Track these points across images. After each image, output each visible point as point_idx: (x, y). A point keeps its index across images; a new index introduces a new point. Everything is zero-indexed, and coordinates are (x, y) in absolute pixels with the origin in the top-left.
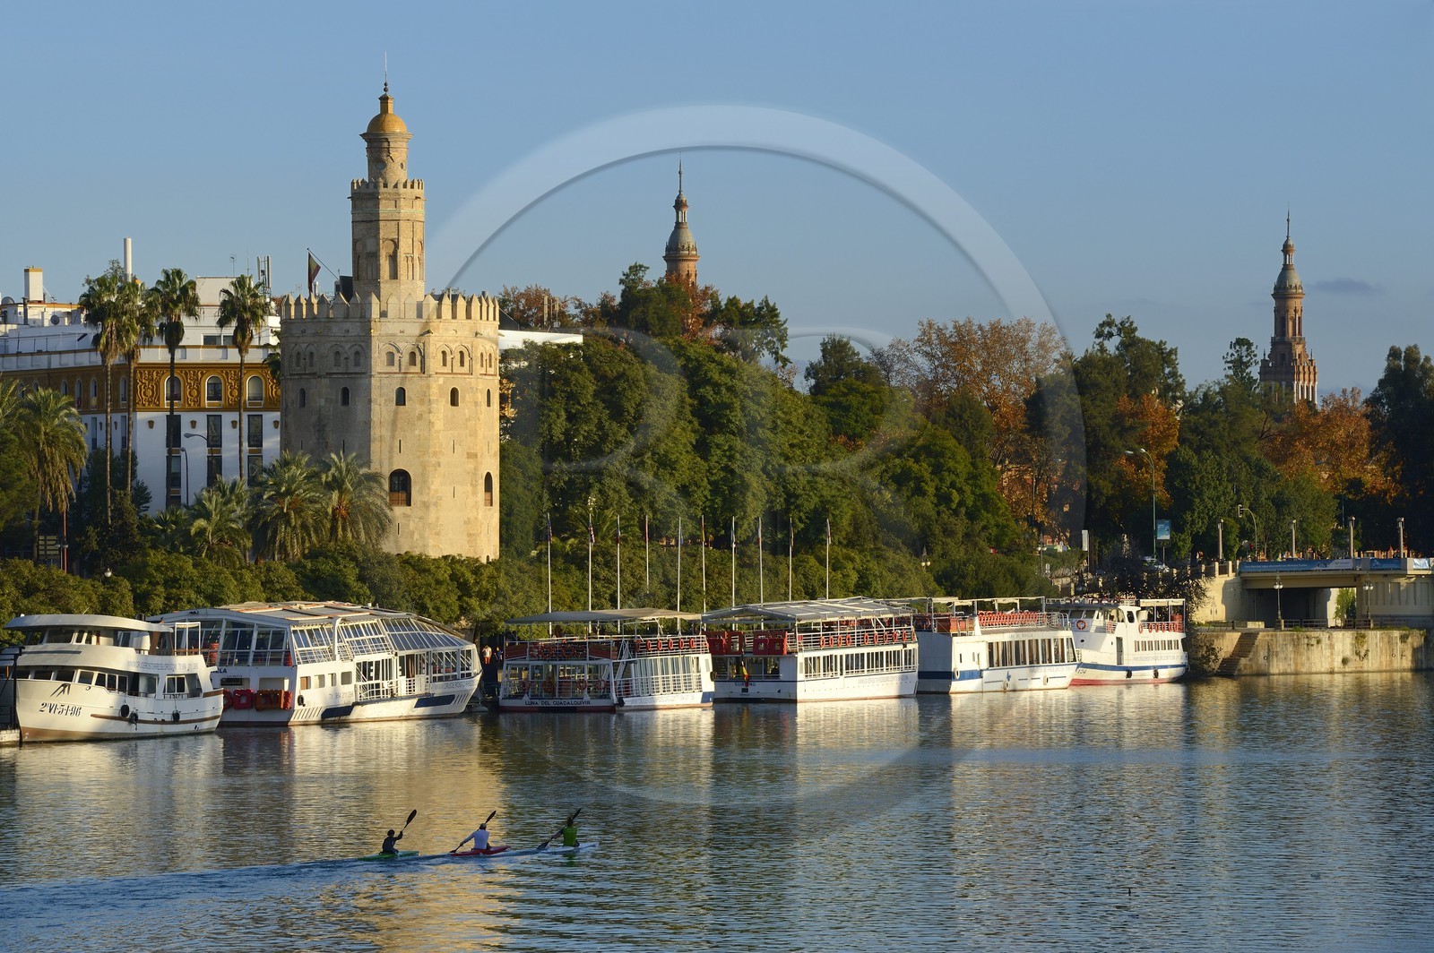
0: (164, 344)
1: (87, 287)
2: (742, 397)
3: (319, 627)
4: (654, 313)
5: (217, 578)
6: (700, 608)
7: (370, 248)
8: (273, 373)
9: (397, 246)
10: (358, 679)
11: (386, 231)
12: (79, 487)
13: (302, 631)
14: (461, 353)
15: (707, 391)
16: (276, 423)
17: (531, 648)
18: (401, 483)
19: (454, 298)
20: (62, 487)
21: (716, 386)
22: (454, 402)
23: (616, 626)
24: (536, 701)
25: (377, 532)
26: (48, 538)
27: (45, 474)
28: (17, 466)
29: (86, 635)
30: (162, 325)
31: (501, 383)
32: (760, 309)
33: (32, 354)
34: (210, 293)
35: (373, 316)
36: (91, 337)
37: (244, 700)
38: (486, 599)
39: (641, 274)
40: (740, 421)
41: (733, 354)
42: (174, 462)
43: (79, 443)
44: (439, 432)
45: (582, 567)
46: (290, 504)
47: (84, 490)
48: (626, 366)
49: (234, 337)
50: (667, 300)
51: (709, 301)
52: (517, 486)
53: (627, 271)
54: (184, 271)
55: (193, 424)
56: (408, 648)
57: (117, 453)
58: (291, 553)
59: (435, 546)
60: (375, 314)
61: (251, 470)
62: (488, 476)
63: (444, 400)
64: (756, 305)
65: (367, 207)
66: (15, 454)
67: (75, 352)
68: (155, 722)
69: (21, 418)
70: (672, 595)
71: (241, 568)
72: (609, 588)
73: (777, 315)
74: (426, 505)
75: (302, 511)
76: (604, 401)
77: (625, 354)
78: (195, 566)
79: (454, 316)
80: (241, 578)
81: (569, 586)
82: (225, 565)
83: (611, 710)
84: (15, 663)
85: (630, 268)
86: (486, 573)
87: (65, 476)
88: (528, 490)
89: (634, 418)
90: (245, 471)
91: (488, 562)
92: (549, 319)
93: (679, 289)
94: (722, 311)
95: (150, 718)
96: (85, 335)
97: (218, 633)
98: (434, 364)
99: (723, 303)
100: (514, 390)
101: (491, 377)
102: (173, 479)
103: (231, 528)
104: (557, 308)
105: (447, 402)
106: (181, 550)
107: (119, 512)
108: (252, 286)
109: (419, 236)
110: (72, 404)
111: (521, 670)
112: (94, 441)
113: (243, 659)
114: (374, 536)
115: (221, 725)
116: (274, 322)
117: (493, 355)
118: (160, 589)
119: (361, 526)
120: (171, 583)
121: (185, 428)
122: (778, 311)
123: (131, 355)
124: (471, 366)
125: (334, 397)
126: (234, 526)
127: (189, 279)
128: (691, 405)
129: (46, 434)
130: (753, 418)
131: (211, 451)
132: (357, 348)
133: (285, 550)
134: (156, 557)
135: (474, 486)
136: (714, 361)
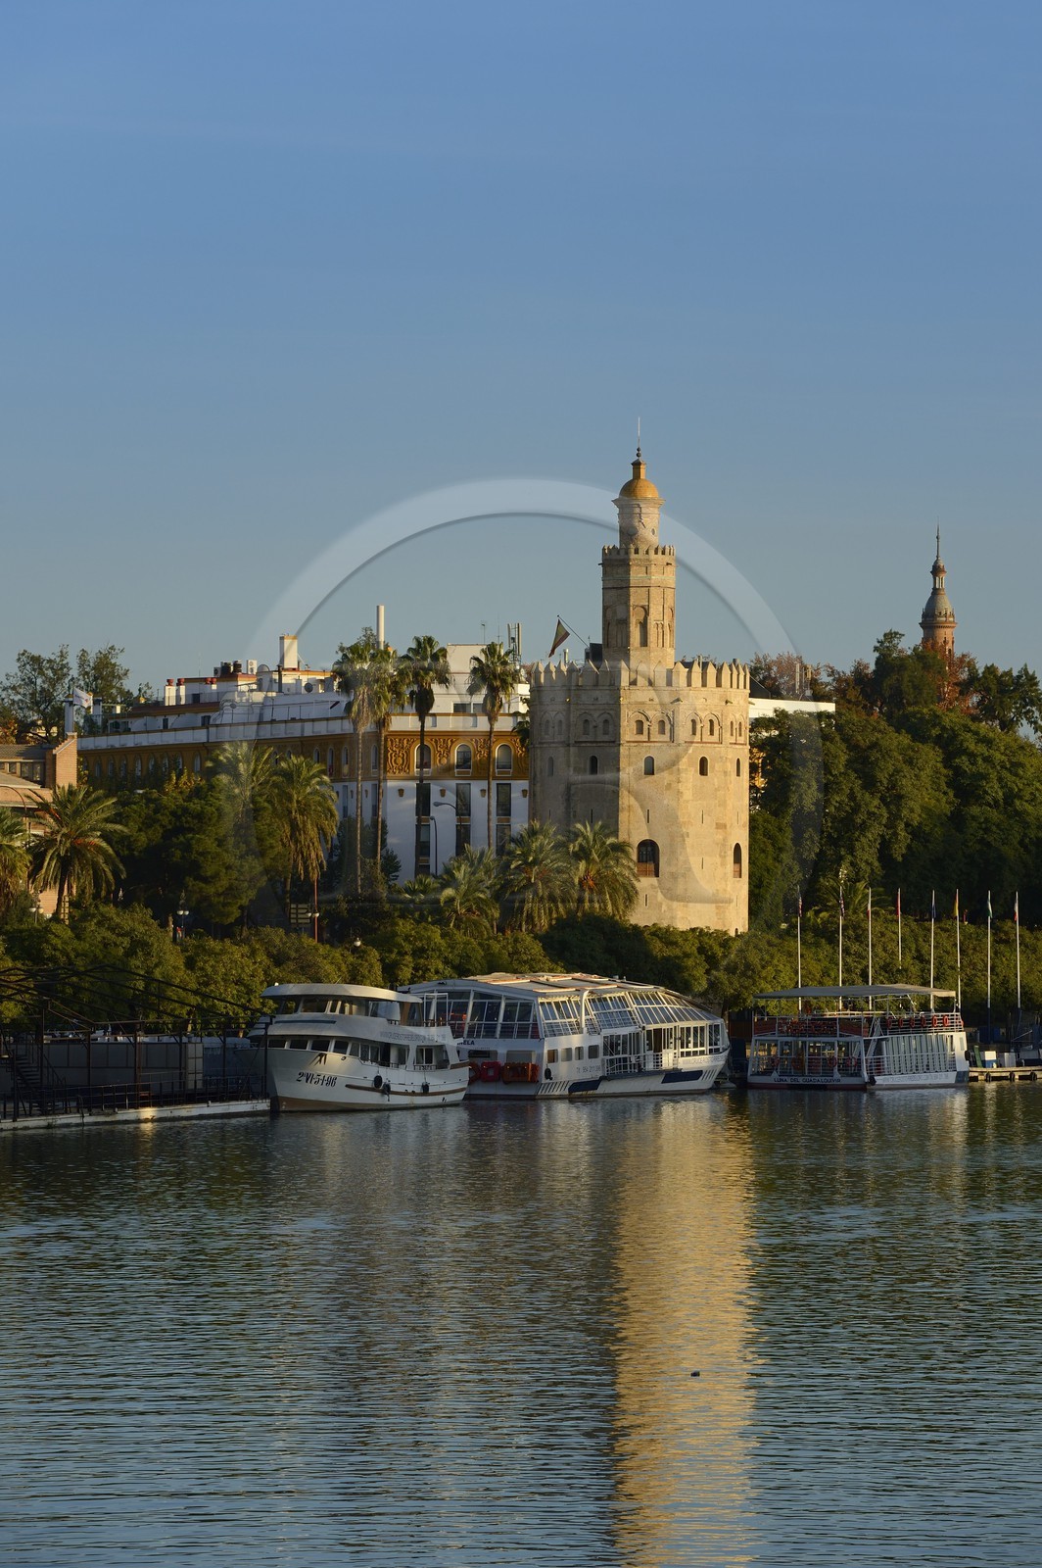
0: (414, 711)
1: (340, 654)
2: (999, 768)
3: (565, 999)
4: (909, 681)
5: (464, 948)
6: (954, 985)
7: (620, 615)
8: (522, 741)
9: (647, 613)
10: (605, 1054)
11: (636, 598)
12: (331, 855)
13: (549, 1003)
14: (711, 721)
15: (963, 762)
16: (524, 792)
17: (779, 1023)
18: (649, 852)
19: (705, 666)
20: (313, 855)
21: (972, 756)
22: (703, 771)
23: (868, 1003)
24: (784, 1078)
25: (625, 903)
26: (300, 906)
27: (297, 841)
28: (270, 834)
29: (340, 1003)
30: (412, 693)
31: (751, 752)
32: (1019, 677)
33: (286, 722)
34: (460, 661)
35: (623, 684)
36: (344, 705)
37: (491, 1073)
38: (734, 974)
39: (896, 641)
40: (996, 792)
41: (990, 723)
42: (423, 830)
43: (330, 810)
44: (688, 801)
45: (832, 941)
46: (537, 874)
47: (335, 859)
48: (879, 736)
49: (484, 705)
50: (923, 668)
51: (966, 669)
52: (767, 857)
53: (882, 638)
54: (436, 638)
55: (443, 793)
56: (656, 1023)
57: (368, 821)
58: (538, 924)
59: (683, 918)
60: (624, 681)
61: (500, 838)
62: (738, 848)
63: (693, 769)
64: (1015, 673)
65: (617, 574)
66: (268, 822)
67: (327, 719)
68: (406, 1093)
69: (275, 785)
70: (925, 971)
71: (489, 938)
72: (860, 963)
73: (1036, 684)
74: (674, 877)
75: (549, 881)
76: (856, 771)
77: (878, 723)
78: (443, 936)
79: (704, 684)
80: (488, 949)
81: (819, 960)
82: (472, 935)
83: (863, 1088)
84: (266, 1032)
85: (885, 635)
86: (736, 946)
87: (316, 844)
88: (779, 861)
89: (887, 788)
90: (493, 840)
91: (737, 935)
92: (800, 686)
93: (935, 657)
94: (979, 680)
95: (402, 1089)
96: (337, 703)
97: (467, 1004)
98: (683, 732)
99: (981, 671)
100: (764, 759)
101: (741, 747)
102: (423, 848)
103: (480, 898)
104: (809, 676)
105: (696, 771)
106: (430, 919)
107: (370, 881)
108: (502, 654)
109: (669, 603)
110: (323, 772)
111: (769, 1046)
112: (345, 809)
113: (490, 1032)
114: (621, 907)
115: (467, 1097)
116: (523, 689)
117: (743, 724)
118: (409, 958)
119: (608, 897)
120: (419, 953)
121: (435, 797)
122: (1038, 680)
123: (382, 723)
124: (720, 735)
125: (582, 766)
126: (481, 896)
127: (441, 646)
128: (946, 776)
129: (298, 802)
130: (1011, 790)
131: (460, 820)
132: (606, 716)
133: (533, 920)
134: (404, 927)
135: (723, 857)
136: (970, 731)
